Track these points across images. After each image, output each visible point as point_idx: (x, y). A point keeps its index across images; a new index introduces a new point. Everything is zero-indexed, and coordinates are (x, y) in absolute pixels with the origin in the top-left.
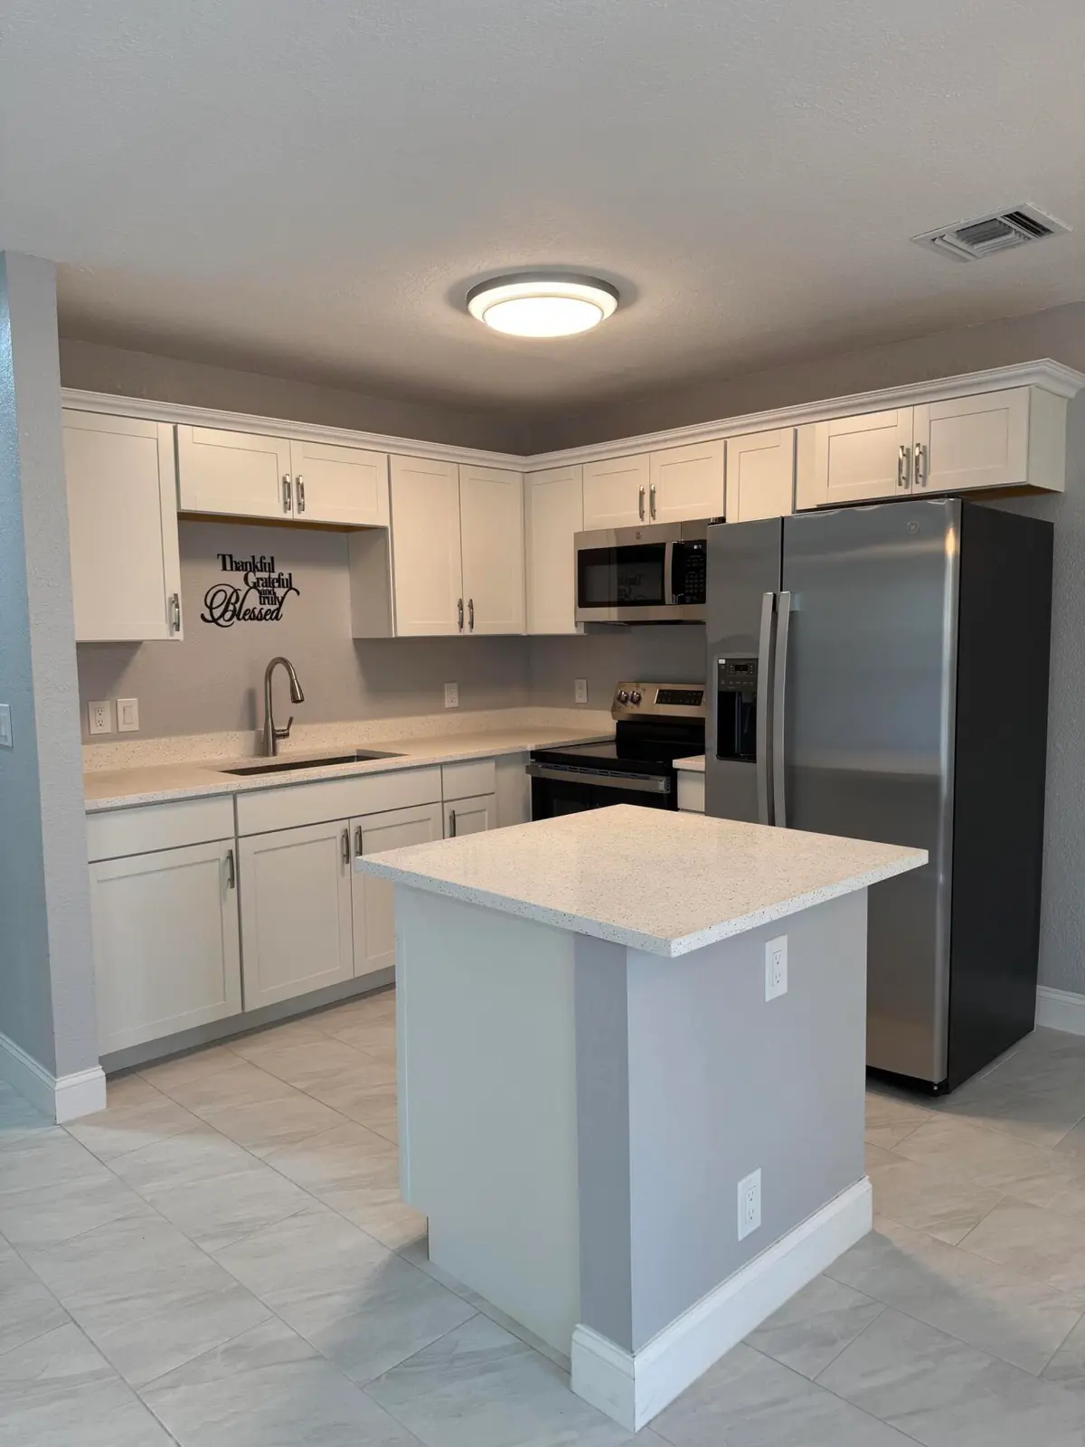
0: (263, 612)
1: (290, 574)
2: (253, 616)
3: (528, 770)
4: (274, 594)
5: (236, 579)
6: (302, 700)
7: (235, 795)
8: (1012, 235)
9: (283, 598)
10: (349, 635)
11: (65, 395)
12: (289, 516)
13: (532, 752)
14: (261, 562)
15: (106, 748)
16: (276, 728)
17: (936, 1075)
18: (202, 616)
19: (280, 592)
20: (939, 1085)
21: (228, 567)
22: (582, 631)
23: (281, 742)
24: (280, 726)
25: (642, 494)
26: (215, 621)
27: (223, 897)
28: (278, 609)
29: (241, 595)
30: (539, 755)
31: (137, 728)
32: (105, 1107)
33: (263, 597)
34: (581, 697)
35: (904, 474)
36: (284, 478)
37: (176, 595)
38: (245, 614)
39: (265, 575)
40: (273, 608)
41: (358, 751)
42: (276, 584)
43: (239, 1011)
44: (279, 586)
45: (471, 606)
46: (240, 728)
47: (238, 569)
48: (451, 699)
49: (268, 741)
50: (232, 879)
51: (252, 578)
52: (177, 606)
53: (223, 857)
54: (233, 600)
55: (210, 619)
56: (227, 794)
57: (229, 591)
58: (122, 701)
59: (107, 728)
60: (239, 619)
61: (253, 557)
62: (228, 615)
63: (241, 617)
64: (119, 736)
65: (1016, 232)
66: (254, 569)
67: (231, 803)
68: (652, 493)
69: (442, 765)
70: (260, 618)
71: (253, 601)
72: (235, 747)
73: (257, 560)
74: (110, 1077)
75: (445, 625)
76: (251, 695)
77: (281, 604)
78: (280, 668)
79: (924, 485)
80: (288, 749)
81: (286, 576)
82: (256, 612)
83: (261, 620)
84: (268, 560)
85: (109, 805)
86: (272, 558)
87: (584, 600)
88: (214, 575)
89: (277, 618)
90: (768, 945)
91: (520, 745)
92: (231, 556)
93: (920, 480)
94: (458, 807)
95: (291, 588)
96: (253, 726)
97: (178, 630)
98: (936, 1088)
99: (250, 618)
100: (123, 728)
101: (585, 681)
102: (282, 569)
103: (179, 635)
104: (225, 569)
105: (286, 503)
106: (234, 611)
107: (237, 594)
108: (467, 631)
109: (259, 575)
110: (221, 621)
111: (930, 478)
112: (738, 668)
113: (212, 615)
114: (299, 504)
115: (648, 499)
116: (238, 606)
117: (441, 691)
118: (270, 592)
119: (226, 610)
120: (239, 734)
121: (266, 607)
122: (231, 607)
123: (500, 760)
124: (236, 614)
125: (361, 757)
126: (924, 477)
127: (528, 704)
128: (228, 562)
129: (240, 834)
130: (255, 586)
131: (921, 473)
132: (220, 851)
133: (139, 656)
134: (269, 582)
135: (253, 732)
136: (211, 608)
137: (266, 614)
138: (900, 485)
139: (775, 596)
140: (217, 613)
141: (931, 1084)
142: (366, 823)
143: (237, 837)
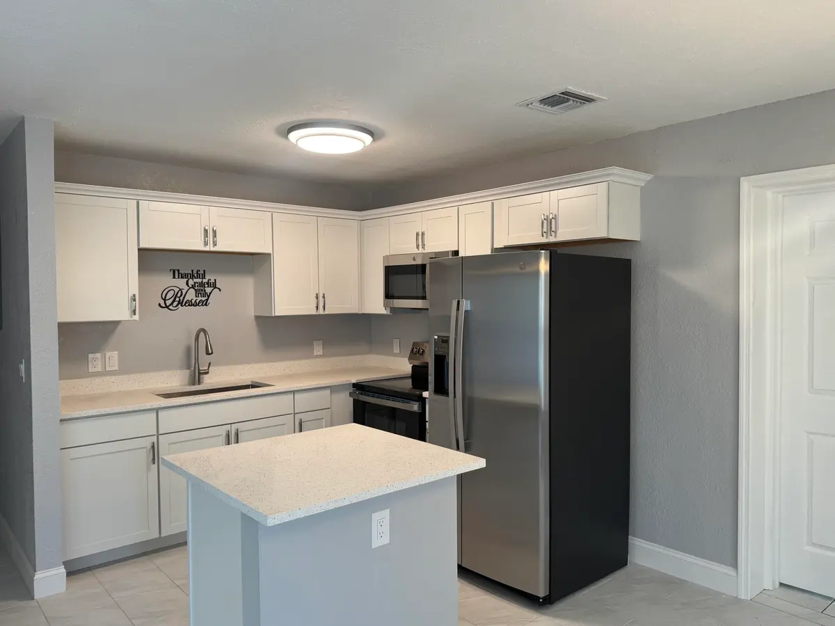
0: (197, 302)
1: (215, 280)
2: (190, 304)
3: (351, 394)
4: (205, 291)
5: (181, 283)
6: (212, 353)
7: (157, 410)
8: (571, 102)
9: (210, 293)
10: (253, 314)
11: (57, 186)
12: (207, 249)
13: (354, 384)
14: (197, 273)
15: (98, 380)
16: (201, 369)
17: (541, 592)
18: (160, 305)
19: (208, 290)
20: (544, 598)
21: (177, 276)
22: (389, 313)
23: (206, 377)
24: (203, 368)
25: (417, 234)
26: (167, 307)
27: (148, 469)
28: (207, 300)
29: (184, 292)
30: (358, 386)
31: (117, 369)
32: (65, 590)
33: (197, 293)
34: (396, 350)
35: (545, 230)
36: (205, 228)
37: (134, 295)
38: (186, 303)
39: (199, 280)
40: (204, 299)
41: (252, 382)
42: (206, 286)
43: (157, 536)
44: (208, 287)
45: (324, 297)
46: (181, 368)
47: (182, 277)
48: (318, 350)
49: (197, 376)
50: (154, 459)
51: (191, 282)
52: (135, 300)
53: (149, 446)
54: (179, 295)
55: (164, 306)
56: (153, 409)
57: (177, 290)
58: (108, 354)
59: (99, 369)
60: (182, 306)
61: (192, 271)
62: (175, 304)
63: (183, 304)
64: (105, 373)
65: (573, 101)
66: (193, 277)
67: (155, 414)
68: (423, 234)
69: (294, 392)
70: (196, 304)
71: (191, 295)
72: (175, 379)
73: (195, 272)
74: (70, 574)
75: (308, 309)
76: (188, 350)
77: (209, 297)
78: (202, 334)
79: (555, 237)
80: (209, 381)
81: (213, 281)
82: (193, 301)
83: (196, 306)
84: (202, 272)
85: (78, 416)
86: (204, 271)
87: (388, 295)
88: (167, 281)
89: (206, 305)
90: (374, 515)
91: (347, 379)
92: (178, 270)
93: (553, 234)
94: (304, 417)
95: (215, 288)
96: (188, 367)
97: (135, 314)
98: (541, 600)
99: (189, 305)
100: (108, 369)
101: (398, 340)
102: (210, 277)
103: (136, 317)
104: (174, 277)
105: (205, 242)
106: (179, 302)
107: (182, 292)
108: (321, 312)
109: (195, 280)
110: (171, 307)
111: (558, 232)
112: (443, 341)
113: (165, 303)
114: (214, 242)
115: (420, 236)
116: (181, 298)
117: (312, 344)
118: (202, 290)
119: (174, 301)
120: (179, 372)
121: (199, 299)
122: (177, 299)
123: (333, 389)
124: (180, 303)
125: (253, 386)
126: (555, 232)
127: (370, 352)
128: (176, 273)
129: (160, 432)
130: (193, 287)
131: (553, 229)
132: (147, 443)
133: (120, 327)
134: (202, 284)
135: (188, 371)
136: (165, 300)
137: (199, 303)
138: (543, 236)
139: (459, 302)
140: (168, 303)
141: (539, 598)
142: (241, 427)
143: (158, 435)
